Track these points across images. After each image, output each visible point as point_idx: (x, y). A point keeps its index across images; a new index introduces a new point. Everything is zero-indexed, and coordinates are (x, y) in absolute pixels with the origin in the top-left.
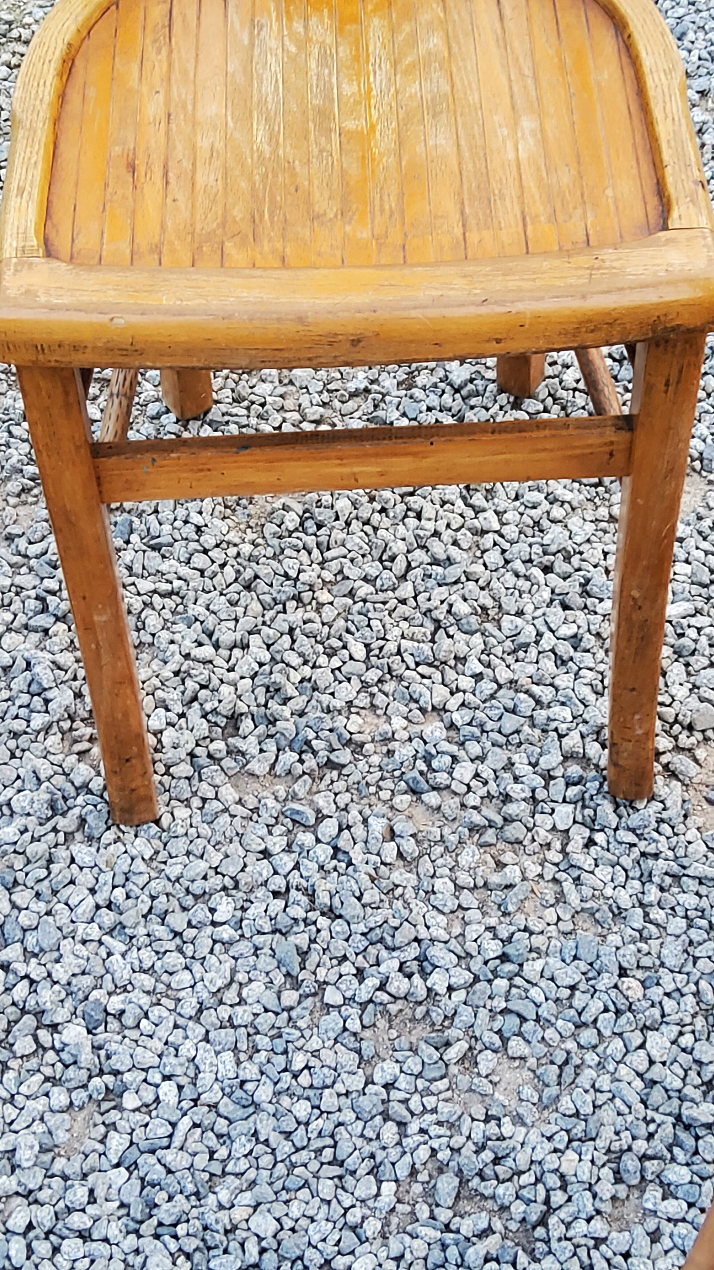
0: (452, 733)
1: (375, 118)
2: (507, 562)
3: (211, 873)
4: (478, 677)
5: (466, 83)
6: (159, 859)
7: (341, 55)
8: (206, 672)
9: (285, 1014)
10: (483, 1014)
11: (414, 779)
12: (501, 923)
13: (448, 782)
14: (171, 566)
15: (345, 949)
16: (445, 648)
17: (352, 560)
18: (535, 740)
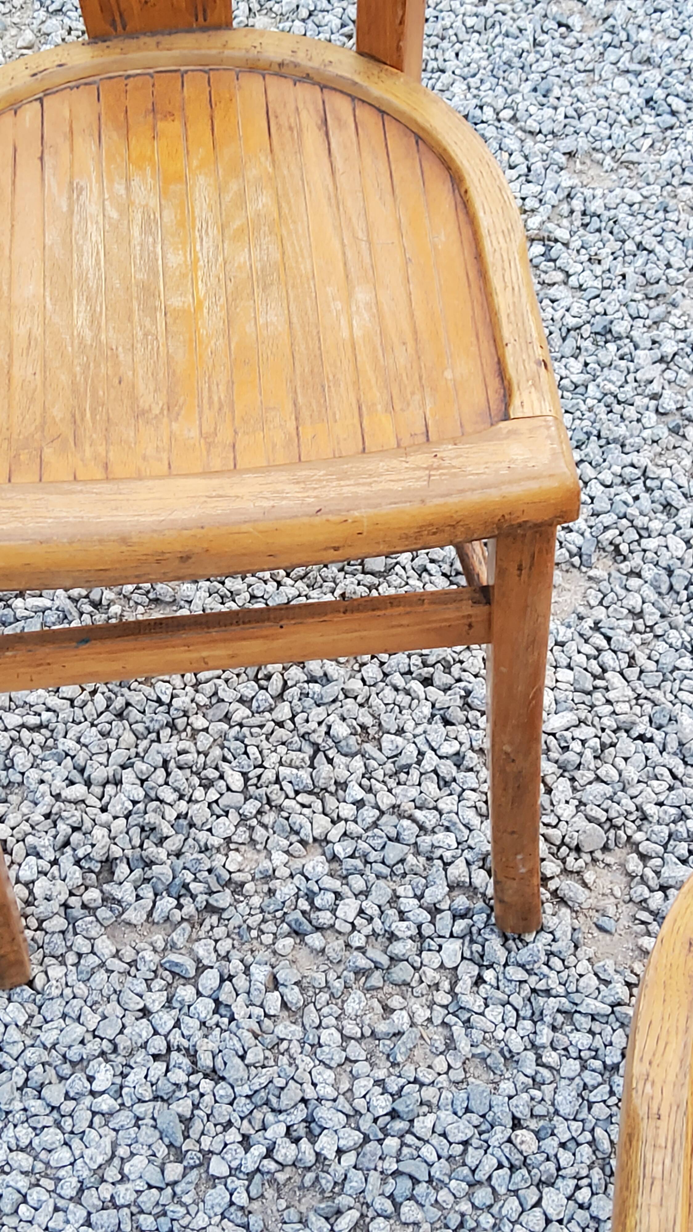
0: (335, 865)
1: (202, 294)
2: (386, 675)
3: (89, 1037)
4: (359, 804)
5: (297, 249)
6: (33, 1025)
7: (165, 220)
8: (78, 814)
9: (169, 1190)
10: (374, 1177)
11: (297, 920)
12: (390, 1074)
13: (332, 922)
14: (39, 696)
15: (230, 1115)
16: (324, 775)
17: (227, 681)
18: (420, 870)
